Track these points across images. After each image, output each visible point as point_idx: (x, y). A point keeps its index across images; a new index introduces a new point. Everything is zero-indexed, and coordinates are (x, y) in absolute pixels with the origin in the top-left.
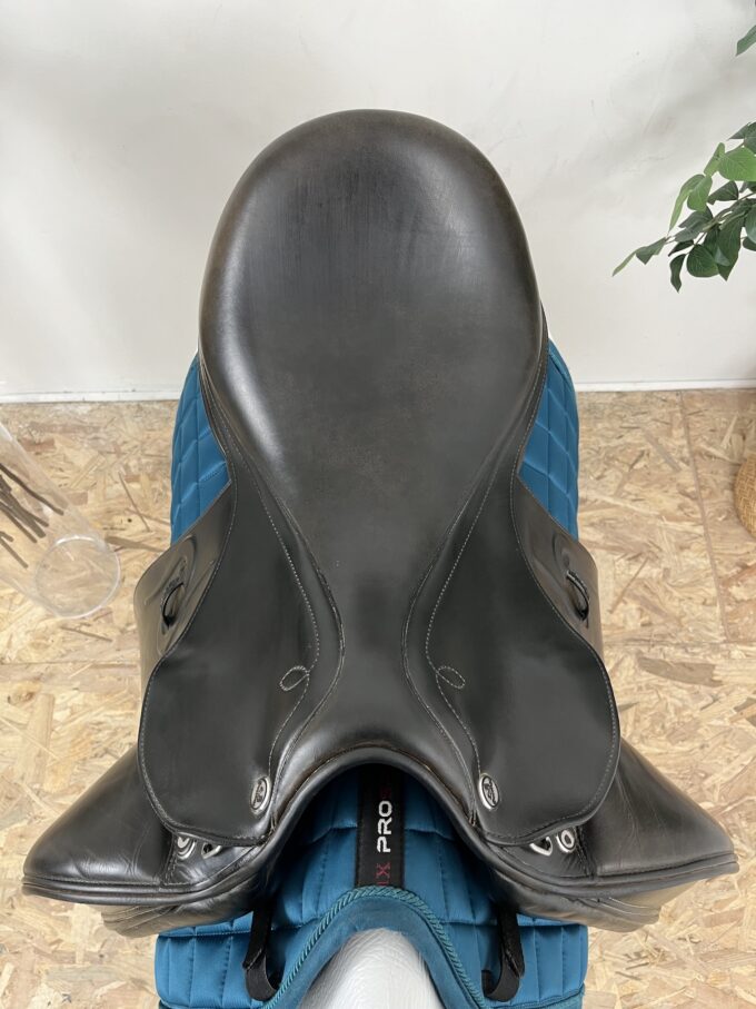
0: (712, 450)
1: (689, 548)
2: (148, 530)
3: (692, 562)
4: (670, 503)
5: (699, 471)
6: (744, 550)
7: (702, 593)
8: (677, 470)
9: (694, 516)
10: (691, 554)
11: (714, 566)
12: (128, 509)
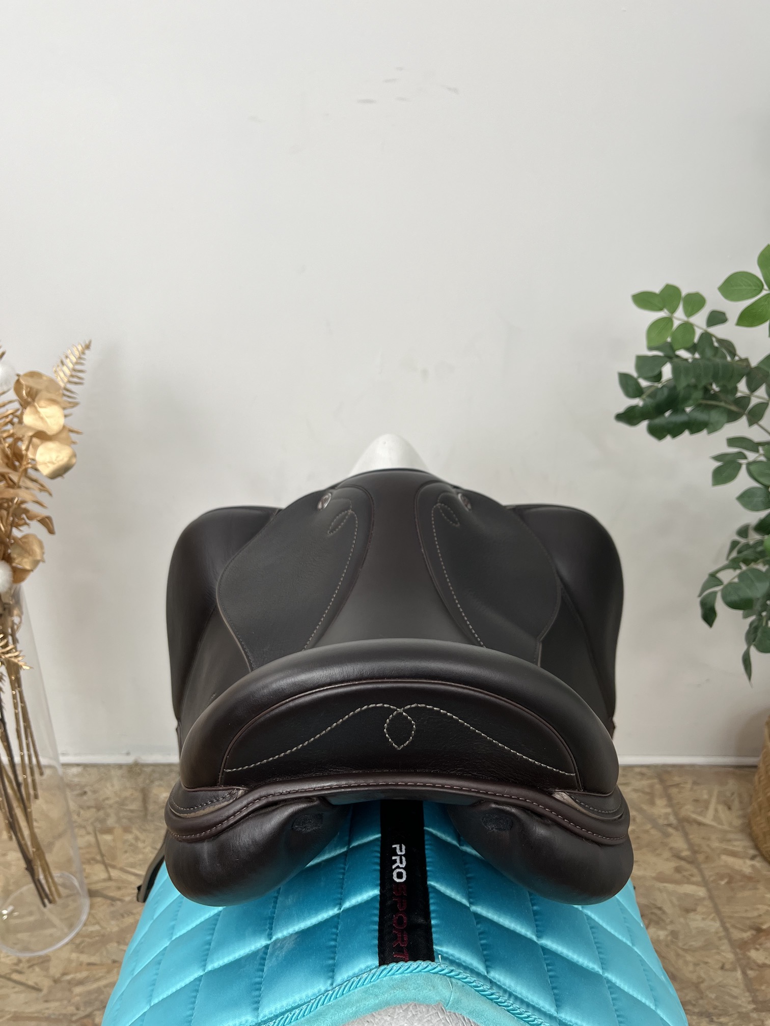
0: (700, 818)
1: (694, 910)
2: (110, 879)
3: (702, 925)
4: (667, 866)
5: (691, 837)
6: (756, 914)
7: (717, 957)
8: (667, 835)
9: (694, 879)
10: (699, 917)
11: (726, 929)
12: (94, 859)
